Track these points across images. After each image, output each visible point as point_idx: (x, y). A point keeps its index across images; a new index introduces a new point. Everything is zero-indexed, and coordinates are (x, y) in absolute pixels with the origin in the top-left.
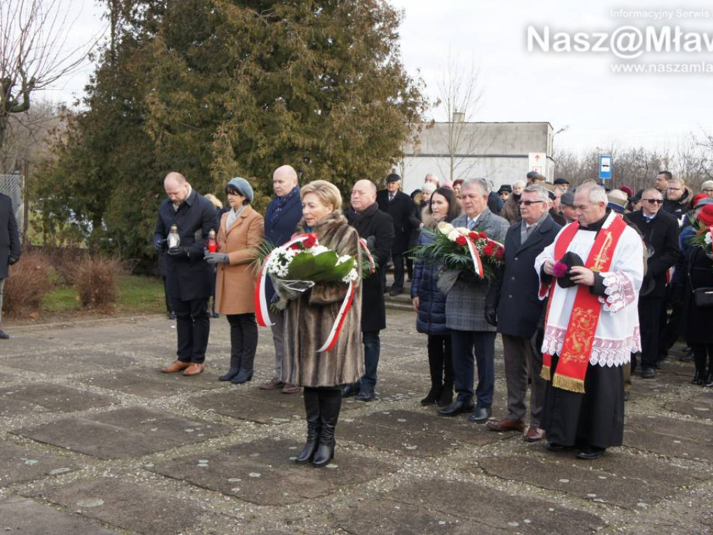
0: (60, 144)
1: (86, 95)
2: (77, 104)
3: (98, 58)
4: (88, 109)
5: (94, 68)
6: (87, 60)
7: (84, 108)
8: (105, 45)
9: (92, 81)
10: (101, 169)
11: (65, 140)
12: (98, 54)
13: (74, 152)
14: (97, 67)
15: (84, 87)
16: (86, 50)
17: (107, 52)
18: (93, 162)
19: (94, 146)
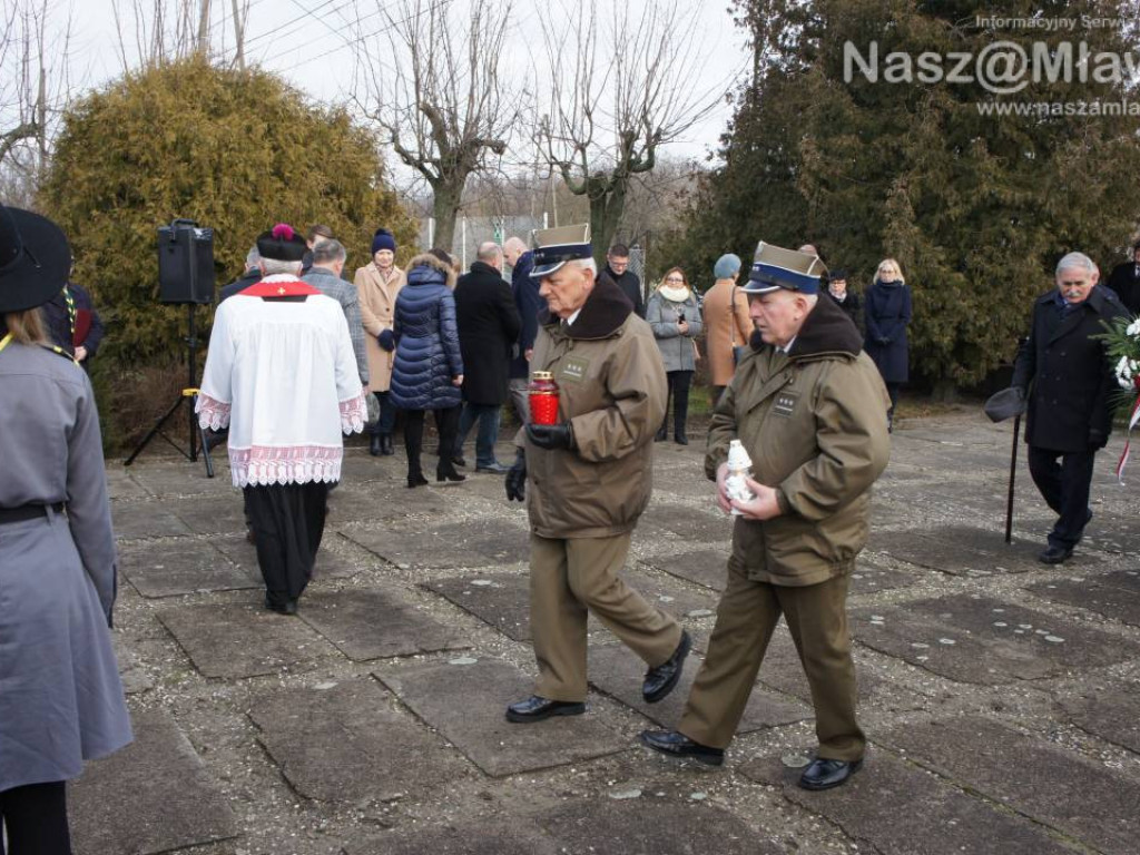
0: (689, 210)
1: (720, 146)
2: (709, 158)
3: (737, 99)
4: (724, 163)
5: (732, 112)
6: (724, 102)
7: (718, 163)
8: (746, 82)
9: (730, 128)
10: (738, 239)
11: (694, 205)
12: (738, 93)
13: (705, 219)
14: (736, 109)
15: (719, 137)
16: (722, 90)
17: (749, 90)
18: (728, 231)
19: (729, 210)
